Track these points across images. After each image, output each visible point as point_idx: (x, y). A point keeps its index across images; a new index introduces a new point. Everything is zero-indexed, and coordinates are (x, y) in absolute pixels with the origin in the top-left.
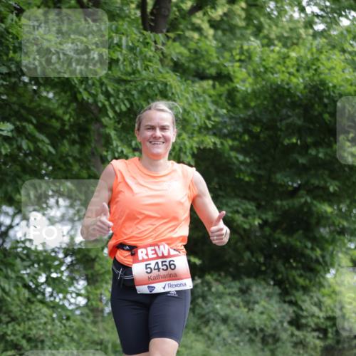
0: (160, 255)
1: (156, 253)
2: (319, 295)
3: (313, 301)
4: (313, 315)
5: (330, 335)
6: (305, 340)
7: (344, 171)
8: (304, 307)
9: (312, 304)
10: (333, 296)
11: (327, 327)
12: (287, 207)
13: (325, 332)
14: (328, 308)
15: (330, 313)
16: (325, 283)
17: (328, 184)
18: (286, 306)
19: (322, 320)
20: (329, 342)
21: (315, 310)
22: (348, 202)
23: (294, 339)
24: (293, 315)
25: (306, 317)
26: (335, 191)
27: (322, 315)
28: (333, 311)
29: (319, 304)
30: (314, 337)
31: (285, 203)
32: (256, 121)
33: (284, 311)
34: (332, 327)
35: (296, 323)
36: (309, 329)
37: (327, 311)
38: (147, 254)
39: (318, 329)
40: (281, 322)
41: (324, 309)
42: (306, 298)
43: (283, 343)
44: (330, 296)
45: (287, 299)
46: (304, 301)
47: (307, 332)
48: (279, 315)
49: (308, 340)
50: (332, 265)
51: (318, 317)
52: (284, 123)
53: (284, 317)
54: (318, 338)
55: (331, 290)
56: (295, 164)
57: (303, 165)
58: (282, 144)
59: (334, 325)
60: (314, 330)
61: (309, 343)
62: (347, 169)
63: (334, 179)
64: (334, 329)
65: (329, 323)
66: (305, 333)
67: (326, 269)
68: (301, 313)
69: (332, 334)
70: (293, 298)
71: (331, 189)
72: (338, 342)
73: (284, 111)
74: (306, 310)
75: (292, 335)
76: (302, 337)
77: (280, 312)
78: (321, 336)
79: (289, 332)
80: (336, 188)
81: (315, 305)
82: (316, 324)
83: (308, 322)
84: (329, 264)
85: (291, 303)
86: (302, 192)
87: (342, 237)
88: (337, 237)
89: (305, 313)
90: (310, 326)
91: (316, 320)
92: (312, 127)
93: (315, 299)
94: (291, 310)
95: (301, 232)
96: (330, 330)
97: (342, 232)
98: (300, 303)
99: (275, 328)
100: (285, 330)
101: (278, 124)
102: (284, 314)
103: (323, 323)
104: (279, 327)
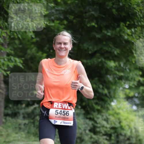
0: (64, 108)
1: (62, 106)
2: (107, 115)
3: (103, 118)
4: (103, 126)
5: (113, 138)
6: (98, 140)
7: (123, 43)
8: (98, 122)
9: (103, 120)
10: (115, 115)
11: (111, 133)
12: (90, 64)
13: (110, 136)
14: (112, 122)
15: (113, 125)
16: (110, 108)
17: (113, 50)
18: (88, 121)
19: (109, 129)
20: (113, 142)
21: (104, 123)
22: (124, 61)
23: (92, 140)
24: (92, 126)
25: (99, 127)
26: (118, 53)
27: (108, 126)
28: (115, 124)
29: (107, 120)
30: (104, 139)
31: (89, 61)
32: (72, 13)
33: (87, 123)
34: (114, 133)
35: (94, 130)
36: (101, 134)
37: (111, 124)
38: (58, 106)
39: (106, 134)
40: (85, 130)
41: (109, 123)
42: (99, 116)
43: (86, 142)
44: (113, 115)
45: (89, 116)
46: (98, 118)
47: (100, 136)
48: (84, 126)
49: (100, 140)
50: (115, 97)
51: (106, 128)
52: (87, 14)
53: (86, 127)
54: (106, 139)
55: (114, 112)
56: (94, 38)
57: (99, 39)
58: (87, 26)
59: (116, 132)
60: (104, 135)
61: (101, 142)
62: (124, 42)
63: (116, 47)
64: (116, 134)
65: (112, 131)
66: (98, 136)
67: (111, 99)
68: (96, 125)
69: (114, 137)
70: (91, 116)
71: (116, 53)
72: (118, 142)
73: (88, 8)
74: (100, 123)
75: (91, 138)
76: (97, 139)
77: (84, 124)
78: (108, 138)
79: (89, 136)
80: (119, 52)
81: (105, 120)
82: (105, 131)
83: (100, 130)
84: (113, 97)
85: (90, 119)
86: (98, 55)
87: (120, 81)
88: (118, 81)
89: (99, 125)
90: (102, 133)
91: (105, 129)
92: (104, 16)
93: (105, 117)
94: (90, 123)
95: (96, 79)
96: (113, 135)
97: (120, 78)
98: (96, 119)
99: (81, 134)
100: (87, 135)
101: (84, 15)
102: (86, 125)
103: (109, 131)
104: (84, 133)
